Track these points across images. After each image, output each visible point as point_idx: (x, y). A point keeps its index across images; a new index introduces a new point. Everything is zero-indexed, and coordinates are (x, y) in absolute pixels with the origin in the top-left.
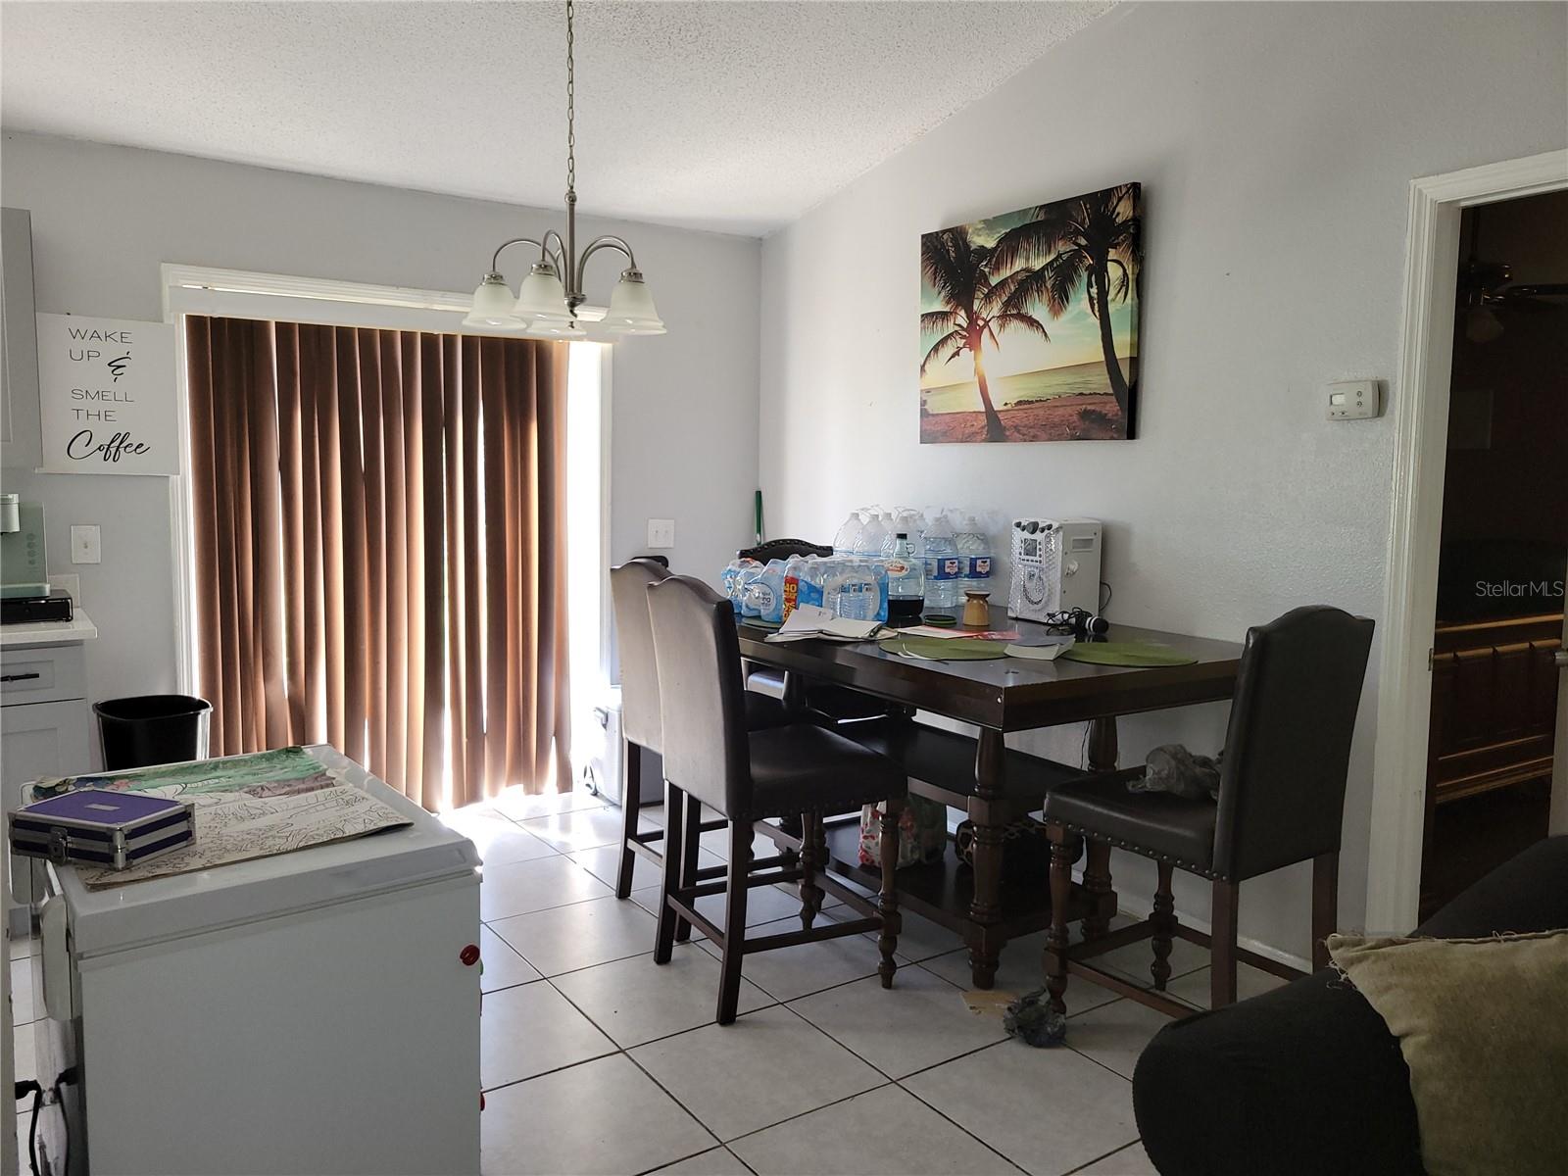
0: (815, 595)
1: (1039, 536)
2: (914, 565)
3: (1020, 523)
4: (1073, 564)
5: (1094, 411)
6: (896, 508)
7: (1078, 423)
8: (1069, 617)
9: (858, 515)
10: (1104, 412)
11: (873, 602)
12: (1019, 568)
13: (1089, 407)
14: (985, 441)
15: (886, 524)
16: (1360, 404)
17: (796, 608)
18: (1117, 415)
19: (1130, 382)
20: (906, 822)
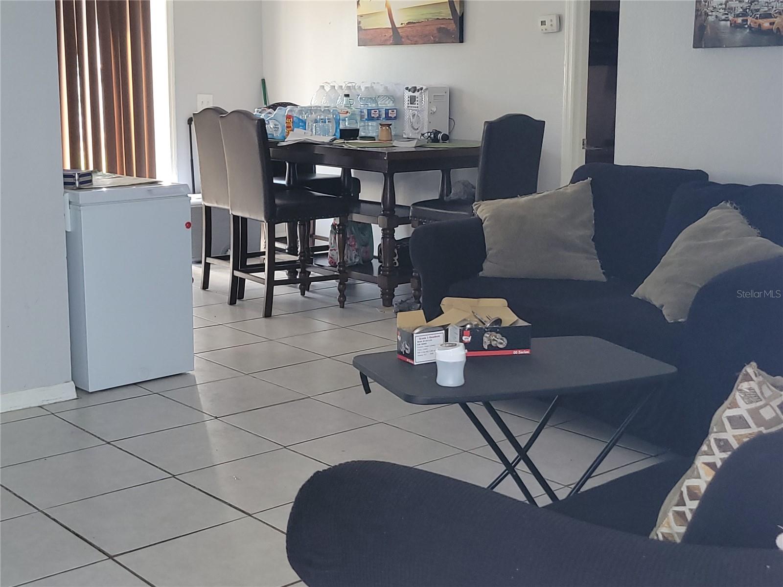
0: (303, 124)
1: (416, 94)
2: (354, 111)
3: (408, 88)
4: (433, 108)
5: (444, 28)
6: (344, 82)
7: (437, 35)
8: (431, 135)
9: (323, 86)
10: (449, 28)
11: (331, 128)
12: (408, 111)
13: (442, 26)
14: (391, 44)
15: (340, 91)
16: (551, 25)
17: (293, 131)
18: (454, 30)
19: (460, 12)
20: (352, 242)
